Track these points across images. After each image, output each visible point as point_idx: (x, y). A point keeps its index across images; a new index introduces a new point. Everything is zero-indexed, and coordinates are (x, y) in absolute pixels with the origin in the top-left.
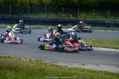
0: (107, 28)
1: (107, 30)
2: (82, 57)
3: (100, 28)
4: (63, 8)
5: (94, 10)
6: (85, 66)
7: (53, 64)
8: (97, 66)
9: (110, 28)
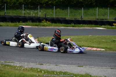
0: (68, 25)
1: (67, 27)
2: (40, 55)
3: (61, 24)
4: (23, 5)
5: (54, 7)
6: (43, 66)
7: (8, 64)
8: (56, 65)
9: (71, 25)
